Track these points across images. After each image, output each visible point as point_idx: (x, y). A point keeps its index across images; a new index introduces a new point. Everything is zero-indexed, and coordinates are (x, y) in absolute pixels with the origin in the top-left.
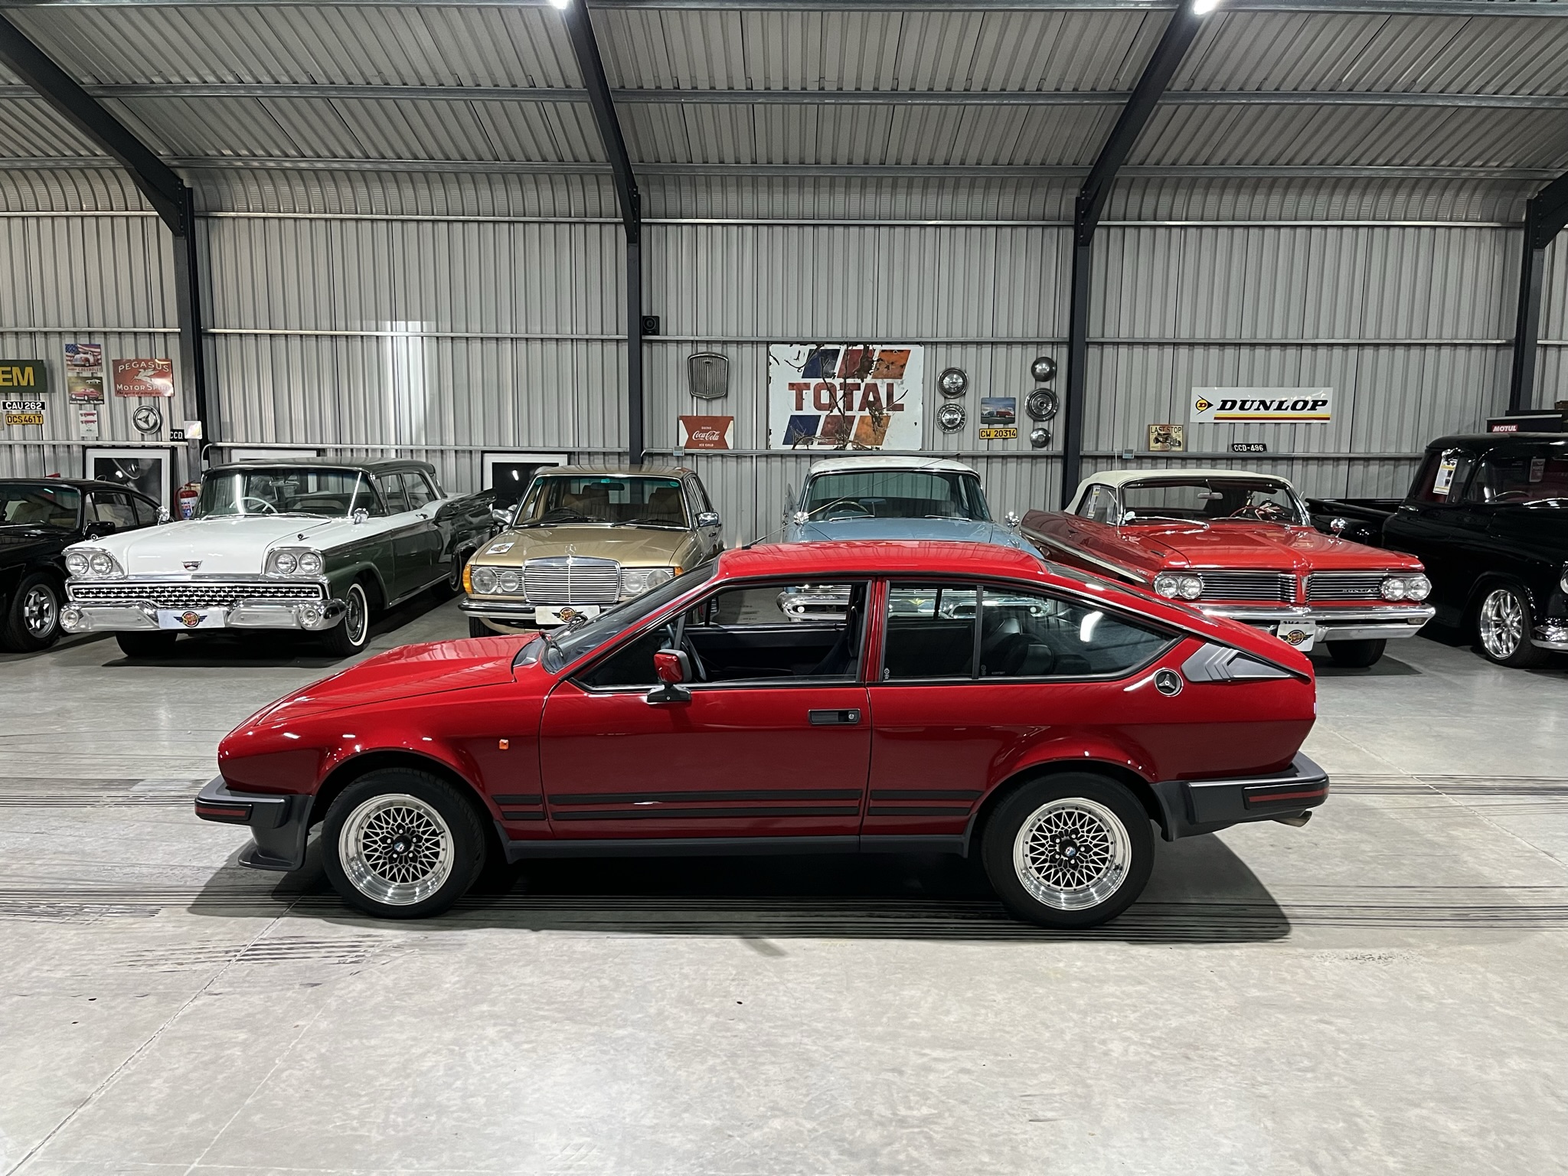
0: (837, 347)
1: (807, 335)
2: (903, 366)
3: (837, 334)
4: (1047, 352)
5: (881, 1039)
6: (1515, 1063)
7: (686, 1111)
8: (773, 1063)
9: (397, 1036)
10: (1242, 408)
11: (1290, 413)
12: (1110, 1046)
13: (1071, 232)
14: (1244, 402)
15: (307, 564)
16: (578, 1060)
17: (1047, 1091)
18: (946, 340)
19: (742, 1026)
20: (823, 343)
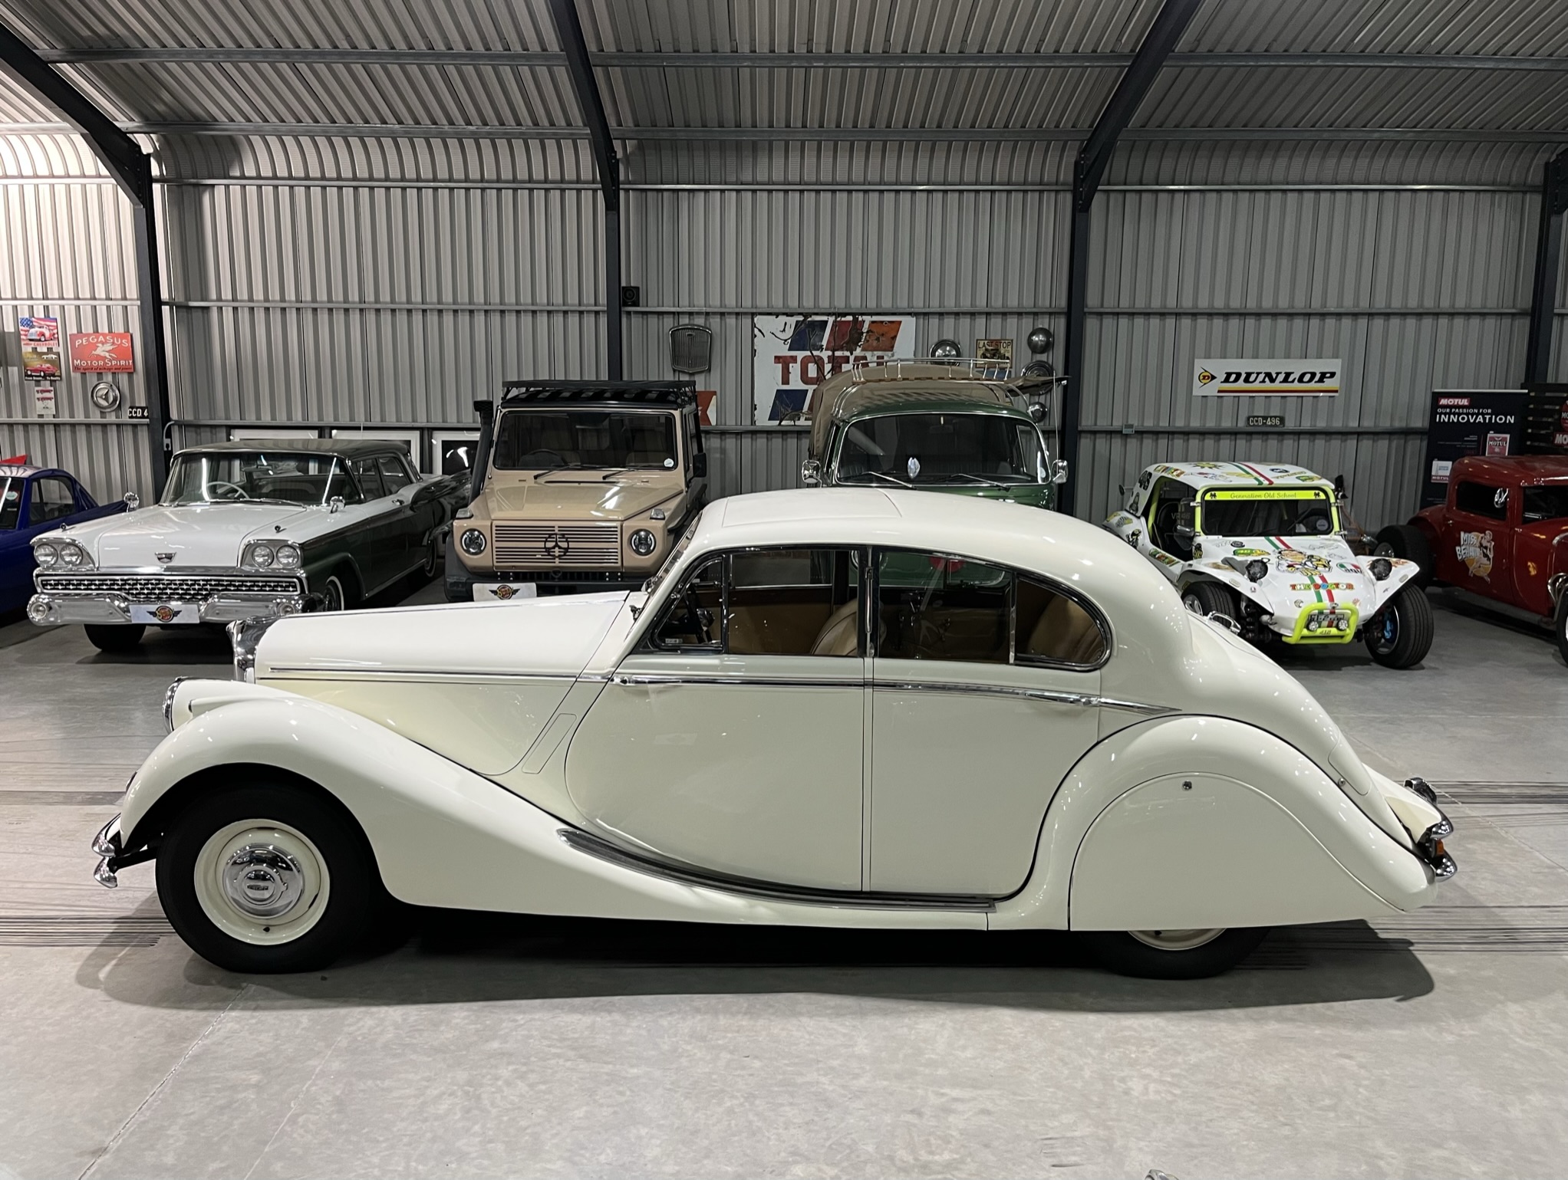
0: (824, 318)
1: (793, 304)
2: (894, 338)
3: (824, 304)
4: (1043, 323)
5: (899, 1077)
6: (1535, 1098)
7: (707, 1157)
8: (791, 1104)
9: (411, 1076)
10: (1247, 380)
11: (1297, 385)
12: (1130, 1084)
13: (1069, 197)
14: (1249, 375)
15: (283, 557)
16: (595, 1101)
17: (1069, 1134)
18: (939, 310)
19: (757, 1064)
20: (810, 315)
